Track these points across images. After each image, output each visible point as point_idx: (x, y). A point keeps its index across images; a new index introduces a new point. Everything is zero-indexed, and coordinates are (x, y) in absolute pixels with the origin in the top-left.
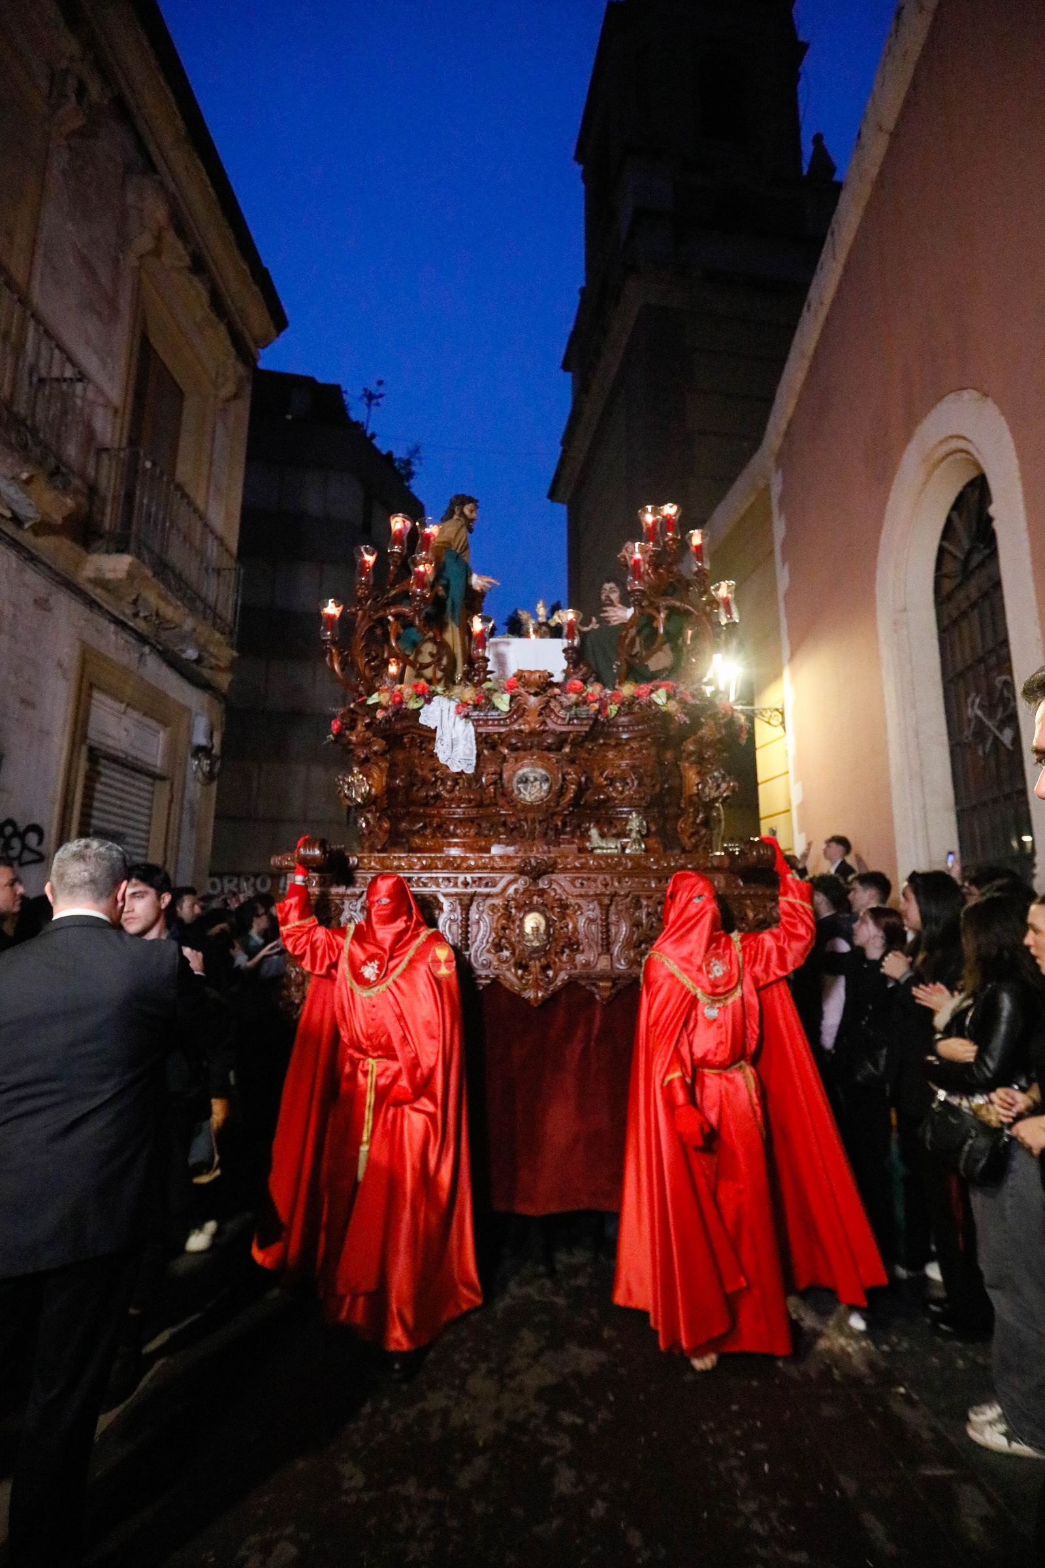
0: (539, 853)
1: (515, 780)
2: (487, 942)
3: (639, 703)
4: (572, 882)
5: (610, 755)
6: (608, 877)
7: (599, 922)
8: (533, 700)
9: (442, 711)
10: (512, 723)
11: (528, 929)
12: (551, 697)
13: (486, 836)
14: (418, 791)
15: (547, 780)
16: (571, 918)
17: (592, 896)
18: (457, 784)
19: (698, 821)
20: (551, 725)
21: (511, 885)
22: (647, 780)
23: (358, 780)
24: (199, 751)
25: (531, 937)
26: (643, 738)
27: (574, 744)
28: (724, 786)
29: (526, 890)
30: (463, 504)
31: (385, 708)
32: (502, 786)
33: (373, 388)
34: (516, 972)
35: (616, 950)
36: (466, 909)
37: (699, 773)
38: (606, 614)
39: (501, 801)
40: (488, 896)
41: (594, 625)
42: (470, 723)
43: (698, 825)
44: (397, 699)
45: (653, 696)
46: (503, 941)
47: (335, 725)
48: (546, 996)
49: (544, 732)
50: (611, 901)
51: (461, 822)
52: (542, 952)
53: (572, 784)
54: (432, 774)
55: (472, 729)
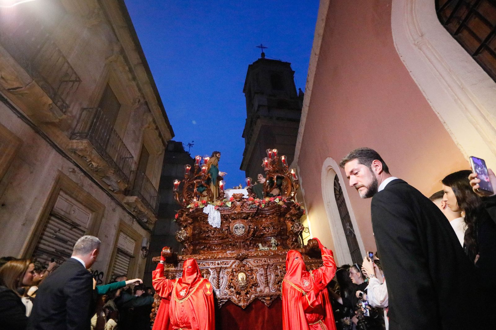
0: (243, 252)
1: (234, 228)
2: (226, 285)
3: (271, 203)
4: (254, 262)
5: (264, 220)
6: (266, 259)
7: (264, 275)
8: (238, 203)
9: (210, 208)
10: (232, 211)
11: (240, 279)
12: (244, 202)
13: (225, 249)
14: (202, 234)
15: (244, 227)
16: (254, 274)
17: (261, 266)
18: (215, 232)
19: (293, 240)
20: (244, 211)
21: (232, 264)
22: (276, 227)
23: (183, 232)
24: (144, 248)
25: (241, 282)
26: (273, 214)
27: (252, 217)
29: (238, 265)
30: (216, 154)
31: (193, 209)
32: (230, 231)
34: (236, 296)
35: (270, 285)
36: (219, 273)
37: (291, 223)
38: (259, 181)
39: (230, 236)
40: (226, 268)
41: (256, 183)
42: (219, 212)
43: (294, 242)
44: (196, 205)
45: (275, 200)
46: (232, 284)
47: (176, 216)
48: (247, 304)
49: (242, 213)
50: (267, 267)
51: (216, 245)
52: (245, 287)
53: (252, 228)
54: (207, 229)
55: (220, 214)
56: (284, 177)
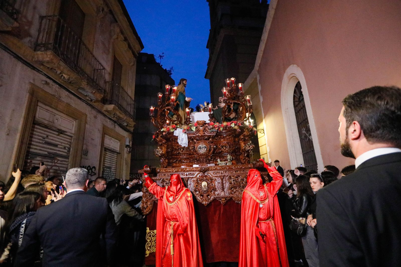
0: (205, 166)
1: (198, 148)
2: (193, 190)
3: (228, 127)
4: (213, 173)
5: (222, 140)
6: (222, 171)
7: (221, 183)
8: (201, 128)
9: (179, 132)
10: (196, 134)
11: (203, 186)
12: (206, 127)
13: (192, 162)
14: (174, 152)
15: (206, 147)
16: (214, 182)
17: (219, 176)
18: (184, 150)
19: (245, 155)
20: (206, 134)
21: (198, 175)
22: (231, 146)
23: (159, 150)
24: (127, 146)
25: (204, 188)
26: (230, 135)
27: (212, 138)
28: (251, 146)
29: (202, 176)
30: (183, 81)
31: (165, 132)
32: (195, 150)
33: (162, 55)
34: (200, 197)
35: (225, 190)
36: (187, 181)
37: (244, 144)
38: (219, 105)
39: (195, 153)
40: (192, 178)
41: (217, 108)
42: (186, 134)
43: (245, 157)
44: (168, 129)
45: (231, 125)
46: (197, 189)
47: (154, 137)
48: (208, 203)
49: (204, 135)
50: (224, 177)
51: (185, 159)
52: (207, 191)
53: (212, 148)
54: (177, 148)
55: (187, 136)
56: (240, 104)
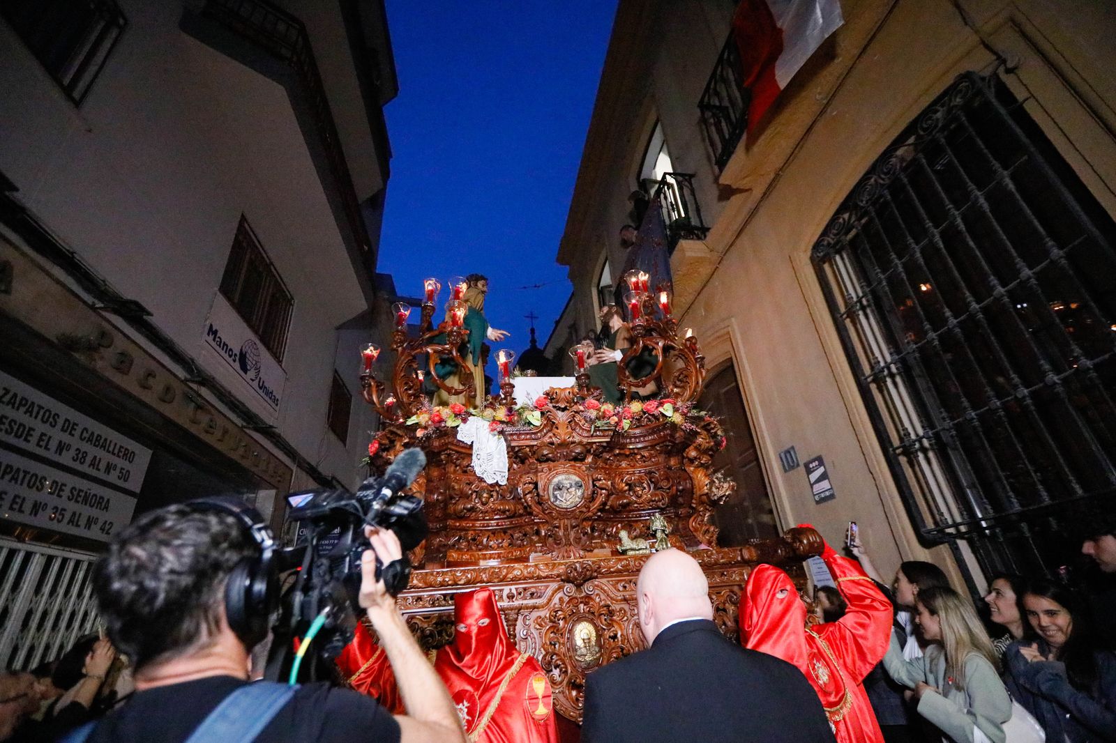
0: (577, 558)
1: (551, 487)
3: (649, 417)
4: (614, 586)
8: (561, 415)
9: (477, 429)
10: (544, 436)
11: (579, 643)
12: (576, 412)
13: (520, 546)
14: (455, 504)
15: (580, 486)
16: (619, 624)
18: (492, 496)
19: (706, 520)
20: (577, 439)
21: (554, 595)
22: (662, 484)
25: (584, 651)
26: (653, 446)
27: (597, 456)
28: (726, 486)
29: (572, 599)
30: (476, 280)
31: (426, 428)
32: (538, 495)
34: (569, 693)
36: (513, 624)
37: (705, 475)
39: (536, 509)
40: (534, 607)
42: (503, 439)
44: (437, 418)
45: (661, 409)
46: (554, 657)
47: (372, 448)
49: (572, 443)
51: (494, 533)
53: (602, 489)
54: (469, 487)
55: (505, 444)
